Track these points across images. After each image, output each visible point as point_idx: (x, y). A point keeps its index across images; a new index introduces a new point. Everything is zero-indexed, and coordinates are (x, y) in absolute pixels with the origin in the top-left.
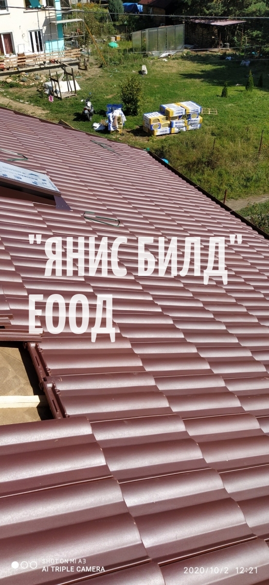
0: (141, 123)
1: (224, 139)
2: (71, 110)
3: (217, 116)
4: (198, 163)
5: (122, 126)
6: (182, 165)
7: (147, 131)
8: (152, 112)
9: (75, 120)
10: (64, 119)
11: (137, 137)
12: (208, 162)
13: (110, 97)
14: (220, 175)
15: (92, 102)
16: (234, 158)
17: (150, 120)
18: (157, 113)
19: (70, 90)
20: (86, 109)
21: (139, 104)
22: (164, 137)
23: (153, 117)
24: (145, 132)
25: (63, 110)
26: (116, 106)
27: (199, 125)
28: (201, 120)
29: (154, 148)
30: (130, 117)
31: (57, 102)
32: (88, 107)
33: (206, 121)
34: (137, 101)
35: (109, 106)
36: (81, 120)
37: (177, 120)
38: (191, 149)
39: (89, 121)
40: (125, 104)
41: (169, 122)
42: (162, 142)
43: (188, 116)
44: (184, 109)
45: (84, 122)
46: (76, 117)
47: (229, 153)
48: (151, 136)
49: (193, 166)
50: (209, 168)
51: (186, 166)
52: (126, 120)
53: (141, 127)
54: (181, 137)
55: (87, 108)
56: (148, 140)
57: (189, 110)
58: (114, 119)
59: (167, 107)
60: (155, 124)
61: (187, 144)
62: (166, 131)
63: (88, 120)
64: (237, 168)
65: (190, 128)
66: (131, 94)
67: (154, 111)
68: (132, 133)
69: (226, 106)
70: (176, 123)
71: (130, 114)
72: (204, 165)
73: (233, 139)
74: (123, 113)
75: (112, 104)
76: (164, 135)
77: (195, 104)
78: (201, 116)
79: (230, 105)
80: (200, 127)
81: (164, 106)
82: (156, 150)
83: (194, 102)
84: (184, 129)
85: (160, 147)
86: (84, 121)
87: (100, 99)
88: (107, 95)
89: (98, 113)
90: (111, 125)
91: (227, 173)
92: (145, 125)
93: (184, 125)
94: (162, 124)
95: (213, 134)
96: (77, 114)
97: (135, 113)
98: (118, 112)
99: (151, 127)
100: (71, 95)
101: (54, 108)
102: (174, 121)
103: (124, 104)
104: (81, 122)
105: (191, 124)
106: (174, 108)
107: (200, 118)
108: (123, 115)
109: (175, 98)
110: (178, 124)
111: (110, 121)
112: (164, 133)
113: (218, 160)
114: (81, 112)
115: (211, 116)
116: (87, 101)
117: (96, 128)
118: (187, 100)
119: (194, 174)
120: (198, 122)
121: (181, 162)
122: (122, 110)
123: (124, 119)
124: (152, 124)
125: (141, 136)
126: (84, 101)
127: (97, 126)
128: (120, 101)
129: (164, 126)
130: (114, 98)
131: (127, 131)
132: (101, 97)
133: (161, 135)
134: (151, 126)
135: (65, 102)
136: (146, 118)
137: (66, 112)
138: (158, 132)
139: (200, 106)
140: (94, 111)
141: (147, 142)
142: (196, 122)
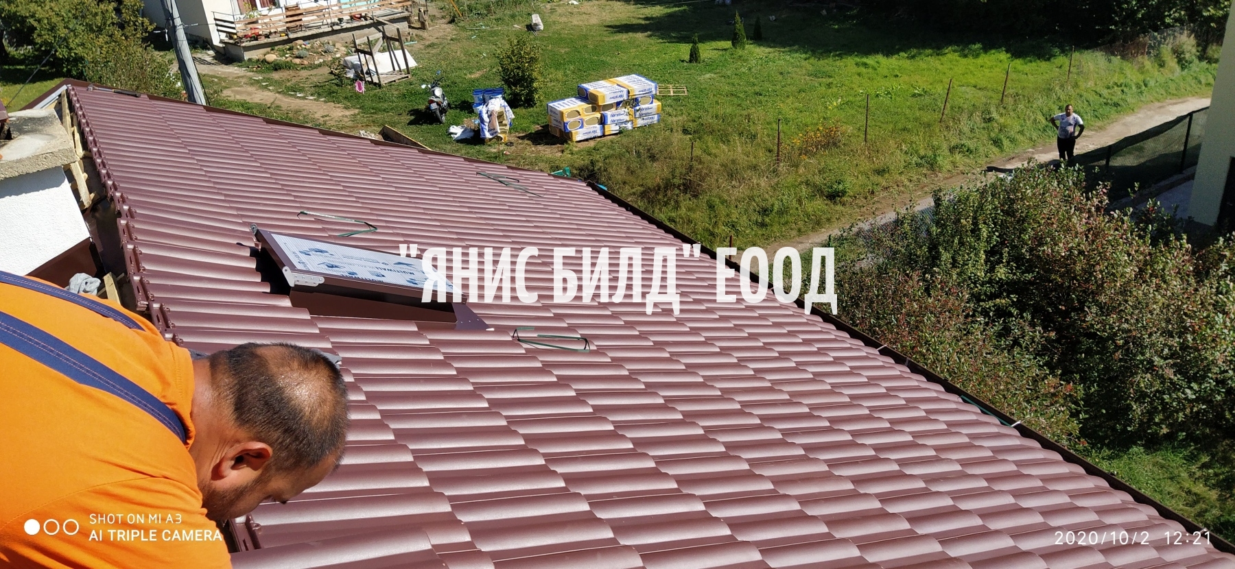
0: (543, 121)
1: (709, 139)
2: (401, 104)
3: (687, 97)
4: (666, 188)
5: (508, 127)
6: (634, 194)
7: (558, 135)
8: (563, 99)
9: (411, 123)
10: (389, 124)
11: (540, 148)
12: (684, 185)
13: (477, 75)
14: (711, 207)
15: (442, 87)
16: (732, 173)
17: (562, 113)
18: (574, 99)
19: (397, 68)
20: (432, 102)
21: (535, 85)
22: (592, 144)
23: (567, 107)
24: (554, 136)
25: (386, 105)
26: (493, 92)
27: (656, 117)
28: (658, 108)
29: (576, 165)
30: (522, 111)
31: (372, 93)
32: (437, 97)
33: (668, 109)
34: (532, 81)
35: (477, 92)
36: (425, 122)
37: (613, 111)
38: (648, 163)
39: (441, 123)
40: (510, 87)
41: (598, 115)
42: (589, 153)
43: (633, 102)
44: (625, 90)
45: (430, 126)
46: (413, 117)
47: (722, 165)
48: (567, 143)
49: (657, 194)
50: (688, 196)
51: (643, 195)
52: (513, 117)
53: (546, 127)
54: (625, 140)
55: (435, 100)
56: (563, 151)
57: (633, 90)
58: (490, 116)
59: (591, 87)
60: (572, 120)
61: (638, 153)
62: (595, 132)
63: (438, 121)
64: (740, 191)
65: (640, 122)
66: (518, 68)
67: (568, 96)
68: (528, 139)
69: (701, 78)
70: (613, 116)
71: (520, 106)
72: (677, 191)
73: (724, 138)
74: (506, 104)
75: (482, 87)
76: (591, 139)
77: (643, 79)
78: (658, 100)
79: (708, 76)
80: (658, 121)
81: (585, 85)
82: (581, 170)
83: (641, 74)
84: (629, 126)
85: (587, 162)
86: (431, 124)
87: (457, 81)
88: (470, 73)
89: (456, 107)
90: (486, 127)
91: (723, 202)
92: (553, 123)
93: (627, 118)
94: (586, 118)
95: (685, 132)
96: (415, 112)
97: (529, 102)
98: (497, 104)
99: (565, 127)
100: (400, 77)
101: (368, 104)
102: (608, 113)
103: (505, 87)
104: (424, 127)
105: (641, 116)
106: (604, 89)
107: (656, 104)
108: (508, 108)
109: (604, 71)
110: (617, 119)
111: (482, 121)
112: (592, 135)
113: (703, 179)
114: (422, 107)
115: (677, 99)
116: (433, 87)
117: (456, 136)
118: (627, 71)
119: (660, 209)
120: (653, 111)
121: (632, 188)
122: (504, 98)
123: (510, 114)
124: (566, 120)
125: (547, 144)
126: (426, 88)
127: (457, 131)
128: (497, 82)
129: (590, 122)
130: (486, 77)
131: (519, 137)
132: (459, 77)
133: (587, 140)
134: (565, 125)
135: (389, 90)
136: (553, 111)
137: (392, 109)
138: (579, 135)
139: (652, 81)
140: (449, 105)
141: (560, 154)
142: (649, 111)
